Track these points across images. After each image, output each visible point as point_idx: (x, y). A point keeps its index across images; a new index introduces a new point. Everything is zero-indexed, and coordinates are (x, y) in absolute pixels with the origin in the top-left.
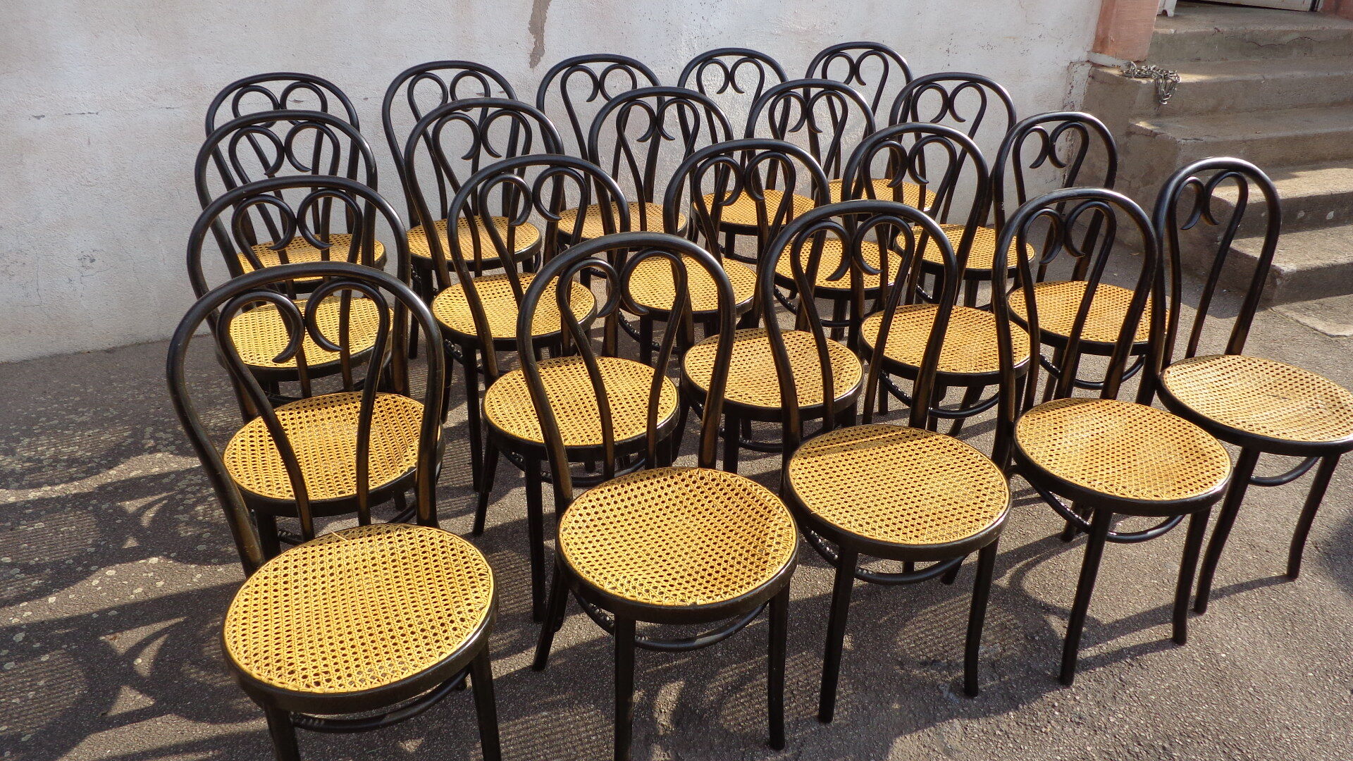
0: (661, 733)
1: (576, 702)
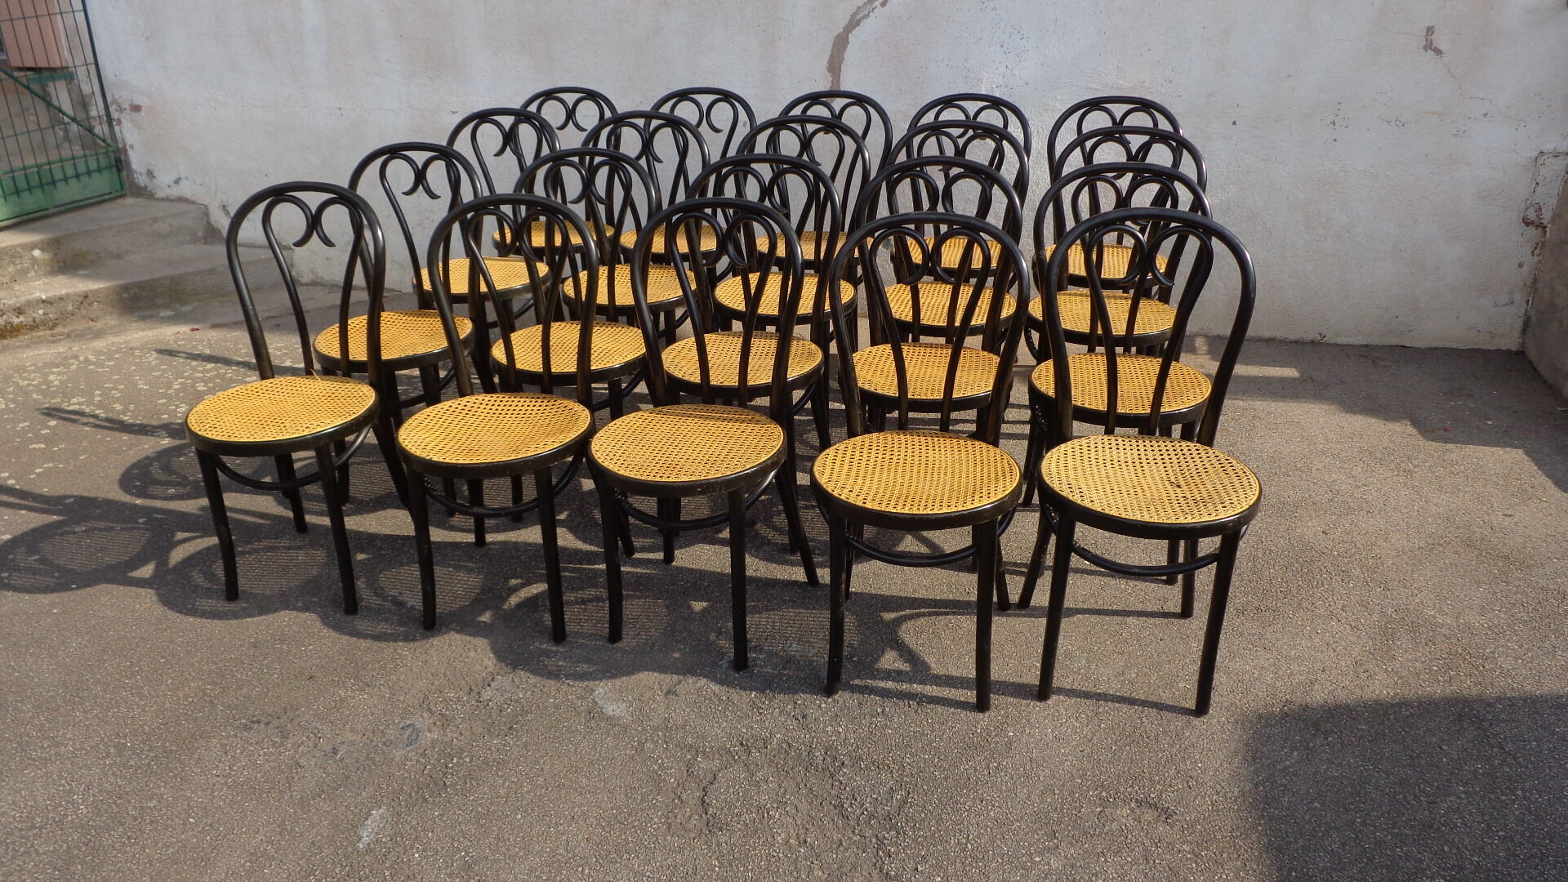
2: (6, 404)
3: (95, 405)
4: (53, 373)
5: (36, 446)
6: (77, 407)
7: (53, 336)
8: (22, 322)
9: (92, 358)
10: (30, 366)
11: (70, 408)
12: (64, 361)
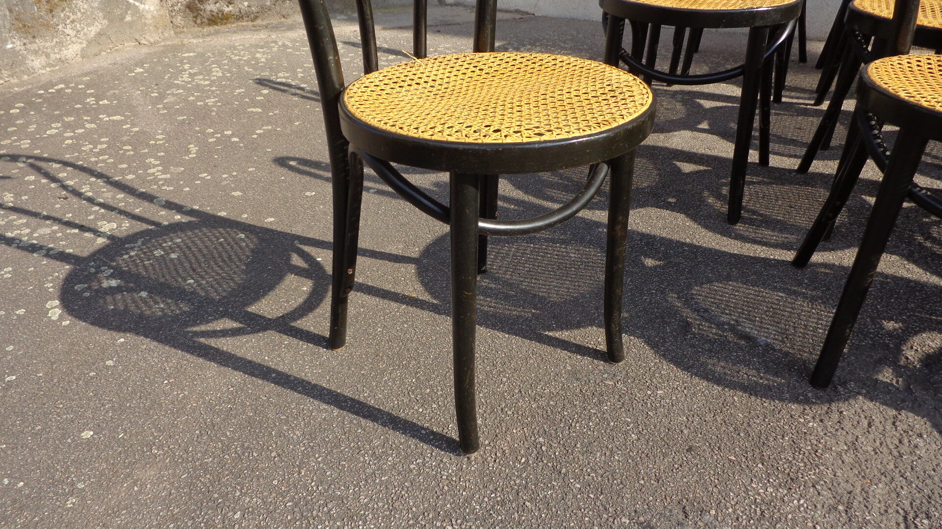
0: (902, 363)
1: (820, 301)
2: (223, 73)
3: (299, 80)
4: (260, 53)
5: (254, 110)
6: (284, 80)
7: (254, 26)
8: (230, 11)
9: (289, 44)
10: (239, 46)
11: (279, 80)
12: (266, 45)
